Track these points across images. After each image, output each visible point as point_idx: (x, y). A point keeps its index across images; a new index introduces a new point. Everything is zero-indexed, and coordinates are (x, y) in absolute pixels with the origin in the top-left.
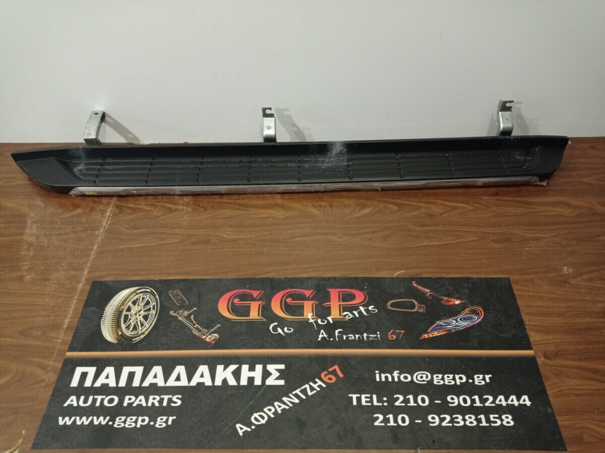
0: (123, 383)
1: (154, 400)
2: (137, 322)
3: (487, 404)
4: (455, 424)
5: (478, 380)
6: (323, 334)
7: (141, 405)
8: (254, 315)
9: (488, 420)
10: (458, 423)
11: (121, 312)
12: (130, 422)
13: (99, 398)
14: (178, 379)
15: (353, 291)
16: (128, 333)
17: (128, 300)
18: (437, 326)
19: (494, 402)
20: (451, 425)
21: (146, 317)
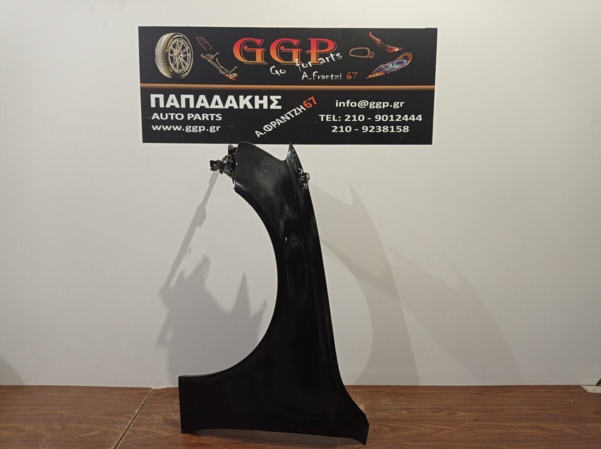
0: (183, 105)
1: (205, 117)
2: (180, 62)
3: (397, 120)
4: (377, 131)
5: (396, 105)
6: (305, 75)
7: (198, 119)
8: (259, 59)
9: (395, 129)
10: (378, 130)
11: (167, 54)
12: (195, 129)
13: (172, 115)
14: (217, 104)
15: (327, 41)
16: (177, 71)
17: (169, 44)
18: (379, 69)
19: (401, 119)
20: (374, 131)
21: (185, 59)
